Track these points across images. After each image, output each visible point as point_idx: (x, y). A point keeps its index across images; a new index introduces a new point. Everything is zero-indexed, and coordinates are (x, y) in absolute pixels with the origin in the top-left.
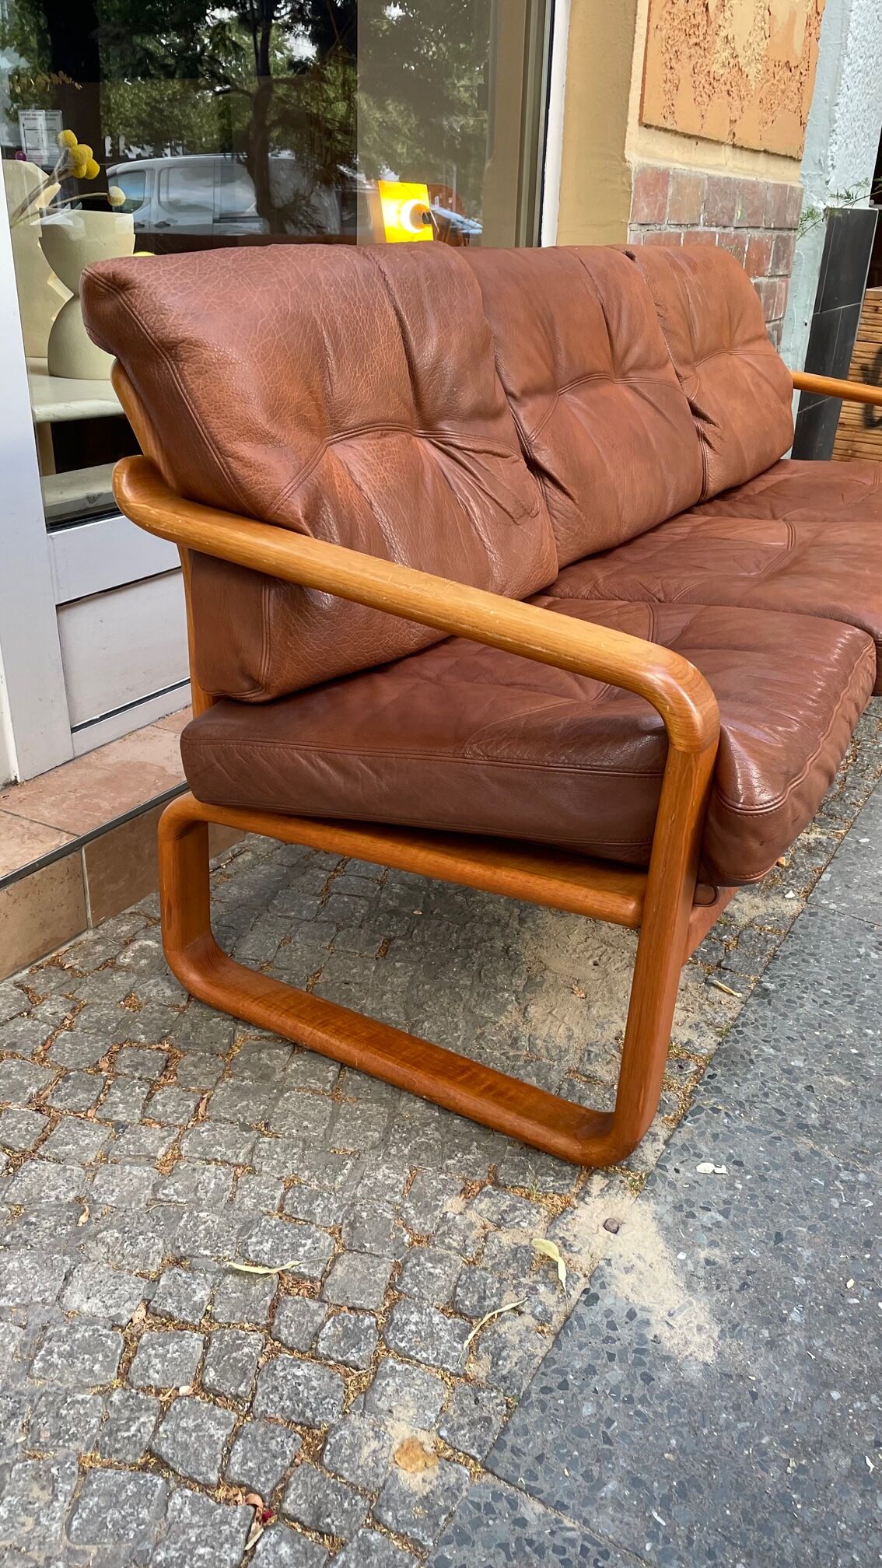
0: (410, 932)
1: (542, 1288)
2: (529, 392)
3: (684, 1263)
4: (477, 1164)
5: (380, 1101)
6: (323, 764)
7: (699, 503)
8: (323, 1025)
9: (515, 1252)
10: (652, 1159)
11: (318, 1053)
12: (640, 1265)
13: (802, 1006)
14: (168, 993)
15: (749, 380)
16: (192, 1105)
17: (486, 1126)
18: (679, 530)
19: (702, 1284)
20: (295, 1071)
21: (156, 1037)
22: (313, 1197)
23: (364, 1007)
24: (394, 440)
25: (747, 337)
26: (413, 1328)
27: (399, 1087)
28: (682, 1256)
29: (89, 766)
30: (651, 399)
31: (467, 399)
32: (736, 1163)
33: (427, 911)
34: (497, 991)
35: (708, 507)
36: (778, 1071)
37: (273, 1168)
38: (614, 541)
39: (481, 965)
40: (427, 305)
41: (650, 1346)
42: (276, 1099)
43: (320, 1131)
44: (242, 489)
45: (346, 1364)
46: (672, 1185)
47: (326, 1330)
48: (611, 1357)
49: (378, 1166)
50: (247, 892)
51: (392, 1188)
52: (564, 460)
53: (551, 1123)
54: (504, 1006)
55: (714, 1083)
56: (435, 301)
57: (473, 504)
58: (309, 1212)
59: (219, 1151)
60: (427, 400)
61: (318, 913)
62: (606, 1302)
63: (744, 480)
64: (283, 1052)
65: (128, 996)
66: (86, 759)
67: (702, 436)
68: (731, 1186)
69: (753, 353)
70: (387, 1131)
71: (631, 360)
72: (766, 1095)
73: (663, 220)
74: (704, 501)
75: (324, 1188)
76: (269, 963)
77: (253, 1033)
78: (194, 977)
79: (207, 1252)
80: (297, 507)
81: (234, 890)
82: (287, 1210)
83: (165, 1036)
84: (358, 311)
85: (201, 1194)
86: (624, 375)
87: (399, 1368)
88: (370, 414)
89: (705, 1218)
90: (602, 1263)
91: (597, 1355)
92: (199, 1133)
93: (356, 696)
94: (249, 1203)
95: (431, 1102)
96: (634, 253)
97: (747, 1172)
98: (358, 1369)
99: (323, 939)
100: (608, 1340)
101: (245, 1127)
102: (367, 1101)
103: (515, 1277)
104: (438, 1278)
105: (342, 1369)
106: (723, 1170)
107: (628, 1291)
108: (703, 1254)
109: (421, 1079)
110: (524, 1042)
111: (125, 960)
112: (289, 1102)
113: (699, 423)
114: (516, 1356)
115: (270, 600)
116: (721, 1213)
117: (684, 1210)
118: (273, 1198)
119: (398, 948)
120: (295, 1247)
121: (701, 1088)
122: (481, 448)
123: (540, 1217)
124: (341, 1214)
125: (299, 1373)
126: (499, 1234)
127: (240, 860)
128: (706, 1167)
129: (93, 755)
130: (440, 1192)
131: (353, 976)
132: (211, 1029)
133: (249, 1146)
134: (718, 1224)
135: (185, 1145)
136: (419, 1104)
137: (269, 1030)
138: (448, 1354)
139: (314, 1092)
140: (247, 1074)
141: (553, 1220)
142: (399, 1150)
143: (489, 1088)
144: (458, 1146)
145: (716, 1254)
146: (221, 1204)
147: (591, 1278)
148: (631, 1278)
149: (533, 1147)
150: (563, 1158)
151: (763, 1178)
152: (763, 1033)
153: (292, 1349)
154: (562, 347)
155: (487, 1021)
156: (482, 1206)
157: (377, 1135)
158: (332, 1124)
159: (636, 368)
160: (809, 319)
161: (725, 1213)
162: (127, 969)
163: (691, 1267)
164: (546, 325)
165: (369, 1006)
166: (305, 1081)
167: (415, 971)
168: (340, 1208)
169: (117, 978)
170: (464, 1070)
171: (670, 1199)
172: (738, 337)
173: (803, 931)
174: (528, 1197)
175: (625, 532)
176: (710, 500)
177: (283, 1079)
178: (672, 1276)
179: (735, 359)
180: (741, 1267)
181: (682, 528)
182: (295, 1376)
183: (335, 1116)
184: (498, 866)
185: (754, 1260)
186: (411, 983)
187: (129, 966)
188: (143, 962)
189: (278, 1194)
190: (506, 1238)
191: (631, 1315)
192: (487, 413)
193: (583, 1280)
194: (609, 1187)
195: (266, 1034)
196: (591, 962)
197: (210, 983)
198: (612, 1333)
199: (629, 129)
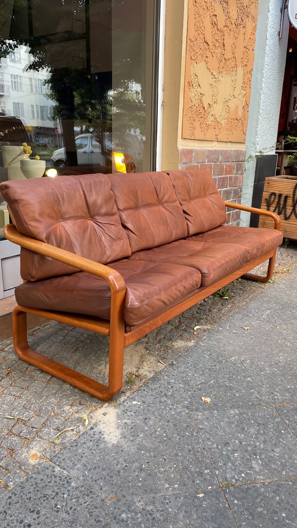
0: (84, 346)
1: (81, 426)
2: (125, 209)
3: (119, 423)
4: (77, 399)
5: (59, 385)
6: (44, 296)
7: (187, 237)
8: (48, 366)
9: (78, 418)
10: (122, 400)
11: (47, 373)
12: (107, 422)
13: (181, 368)
14: (14, 357)
15: (210, 204)
16: (11, 383)
17: (83, 391)
18: (175, 244)
19: (121, 427)
20: (40, 377)
21: (7, 367)
22: (33, 404)
23: (64, 363)
24: (80, 221)
25: (210, 193)
26: (45, 432)
27: (65, 381)
28: (119, 421)
29: (7, 300)
30: (170, 210)
31: (104, 210)
32: (143, 402)
33: (91, 341)
34: (101, 361)
35: (190, 238)
36: (166, 382)
37: (25, 397)
38: (153, 246)
39: (99, 355)
40: (93, 189)
41: (101, 439)
42: (32, 383)
43: (40, 390)
44: (31, 232)
45: (26, 438)
46: (124, 406)
47: (24, 431)
48: (91, 441)
49: (52, 398)
50: (44, 335)
51: (53, 403)
52: (135, 226)
53: (97, 390)
54: (101, 365)
55: (147, 384)
56: (96, 188)
57: (103, 237)
58: (30, 407)
59: (13, 393)
60: (92, 211)
61: (62, 340)
62: (95, 429)
64: (38, 372)
65: (4, 358)
67: (186, 219)
68: (140, 407)
69: (213, 197)
70: (57, 391)
71: (164, 200)
72: (160, 388)
73: (192, 161)
75: (36, 402)
76: (44, 352)
77: (33, 368)
78: (20, 352)
79: (2, 414)
80: (43, 236)
81: (41, 334)
82: (25, 407)
83: (10, 367)
84: (71, 191)
85: (5, 401)
86: (162, 204)
87: (38, 439)
88: (72, 215)
89: (129, 413)
90: (98, 421)
91: (88, 440)
92: (10, 389)
94: (16, 404)
95: (71, 385)
96: (169, 173)
97: (145, 404)
98: (29, 440)
99: (60, 347)
100: (92, 437)
101: (22, 388)
102: (56, 384)
103: (75, 423)
104: (56, 422)
105: (25, 439)
106: (139, 403)
107: (102, 428)
108: (125, 421)
109: (68, 379)
110: (102, 373)
111: (6, 349)
112: (36, 383)
113: (187, 216)
114: (68, 439)
115: (36, 258)
116: (134, 413)
117: (125, 412)
118: (23, 403)
119: (79, 350)
120: (23, 414)
121: (143, 385)
122: (106, 223)
123: (88, 412)
124: (38, 408)
125: (14, 439)
126: (76, 414)
127: (46, 327)
128: (135, 402)
130: (65, 405)
131: (64, 356)
132: (22, 366)
133: (21, 392)
134: (132, 415)
135: (5, 391)
136: (68, 386)
138: (51, 438)
139: (43, 381)
140: (28, 377)
141: (90, 413)
142: (59, 395)
143: (85, 381)
144: (74, 395)
145: (128, 421)
146: (9, 404)
147: (94, 425)
148: (104, 425)
149: (93, 396)
150: (99, 399)
151: (149, 406)
152: (167, 374)
153: (14, 435)
154: (140, 198)
155: (95, 368)
156: (74, 408)
157: (54, 392)
158: (44, 388)
159: (166, 202)
160: (253, 185)
161: (135, 413)
162: (6, 351)
163: (120, 424)
164: (134, 193)
165: (65, 363)
166: (41, 379)
167: (81, 355)
168: (38, 407)
169: (3, 353)
170: (80, 377)
171: (122, 409)
172: (207, 193)
173: (191, 350)
174: (87, 407)
175: (156, 244)
176: (191, 236)
177: (36, 378)
178: (114, 425)
179: (206, 199)
180: (133, 424)
182: (12, 439)
183: (46, 387)
185: (137, 423)
186: (79, 358)
187: (7, 350)
188: (11, 350)
189: (24, 403)
190: (77, 415)
191: (100, 433)
192: (110, 214)
193: (92, 425)
194: (108, 406)
195: (36, 368)
196: (130, 355)
197: (24, 355)
198: (94, 436)
199: (178, 140)
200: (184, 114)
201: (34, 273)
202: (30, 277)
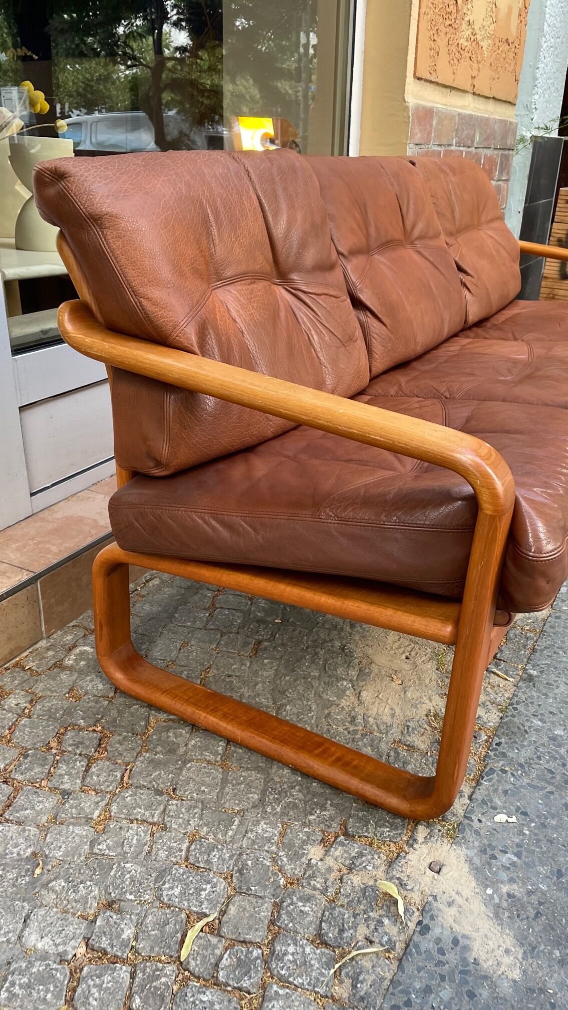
0: (273, 635)
1: (386, 921)
2: (354, 252)
3: (491, 897)
4: (332, 819)
5: (257, 769)
6: (213, 522)
7: (463, 330)
8: (214, 711)
9: (364, 890)
10: (461, 812)
11: (211, 732)
12: (459, 900)
13: (557, 687)
14: (101, 687)
15: (491, 246)
16: (119, 776)
17: (336, 788)
18: (451, 349)
19: (507, 914)
20: (193, 746)
21: (91, 722)
22: (213, 848)
23: (242, 696)
24: (260, 285)
25: (489, 218)
26: (290, 957)
27: (271, 758)
28: (489, 891)
29: (43, 520)
30: (431, 259)
31: (310, 257)
32: (522, 813)
33: (285, 620)
34: (338, 681)
35: (468, 332)
36: (546, 739)
37: (180, 825)
38: (413, 355)
39: (326, 661)
40: (280, 192)
41: (471, 967)
42: (181, 769)
43: (214, 795)
44: (151, 321)
45: (240, 989)
46: (477, 832)
47: (224, 961)
48: (443, 978)
49: (258, 823)
50: (155, 609)
51: (269, 840)
52: (379, 298)
53: (385, 786)
54: (344, 691)
55: (500, 749)
56: (285, 189)
57: (313, 332)
58: (208, 862)
59: (139, 813)
60: (282, 258)
61: (207, 622)
62: (436, 931)
63: (491, 314)
64: (184, 731)
65: (71, 690)
66: (41, 515)
67: (464, 285)
68: (521, 833)
69: (494, 229)
70: (263, 793)
71: (416, 233)
72: (539, 758)
73: (430, 141)
74: (467, 328)
75: (218, 841)
76: (173, 662)
77: (163, 716)
78: (119, 676)
79: (132, 897)
80: (190, 335)
81: (147, 607)
82: (192, 860)
83: (98, 721)
84: (231, 196)
85: (126, 848)
86: (412, 243)
87: (281, 992)
88: (243, 268)
89: (505, 859)
90: (430, 899)
91: (432, 977)
92: (124, 798)
93: (237, 471)
94: (162, 854)
95: (295, 769)
96: (415, 161)
97: (532, 821)
98: (249, 993)
99: (211, 642)
100: (440, 963)
101: (159, 793)
102: (247, 769)
103: (365, 912)
104: (308, 914)
105: (237, 993)
106: (514, 819)
107: (451, 921)
108: (505, 889)
109: (288, 753)
110: (360, 720)
111: (69, 661)
112: (190, 771)
113: (462, 276)
114: (370, 978)
115: (171, 403)
116: (516, 855)
117: (489, 853)
118: (181, 851)
119: (265, 649)
120: (199, 890)
121: (491, 753)
122: (320, 292)
123: (380, 861)
124: (232, 862)
125: (205, 999)
126: (351, 876)
127: (151, 584)
128: (501, 818)
129: (46, 512)
130: (305, 842)
131: (234, 671)
132: (132, 715)
133: (162, 807)
134: (514, 864)
135: (114, 808)
136: (286, 771)
137: (175, 715)
138: (318, 979)
139: (209, 762)
140: (159, 749)
141: (391, 864)
142: (273, 809)
143: (338, 759)
144: (316, 804)
145: (516, 889)
146: (142, 857)
147: (422, 911)
148: (453, 911)
149: (371, 805)
150: (395, 813)
151: (543, 825)
152: (532, 709)
153: (198, 978)
154: (372, 223)
155: (332, 704)
156: (337, 853)
157: (256, 797)
158: (222, 788)
159: (420, 238)
160: (521, 209)
161: (518, 855)
162: (71, 669)
163: (497, 900)
164: (362, 208)
165: (246, 694)
166: (202, 754)
167: (278, 666)
168: (231, 857)
169: (63, 676)
170: (319, 745)
171: (476, 844)
172: (483, 219)
173: (552, 630)
174: (371, 845)
175: (419, 349)
176: (470, 328)
177: (186, 752)
178: (483, 908)
179: (481, 233)
180: (534, 899)
181: (454, 347)
182: (201, 1001)
183: (224, 781)
184: (346, 597)
185: (544, 893)
186: (276, 675)
187: (72, 666)
188: (82, 663)
189: (184, 846)
190: (357, 880)
191: (455, 942)
192: (325, 267)
193: (417, 913)
194: (431, 835)
195: (172, 717)
196: (404, 657)
197: (131, 680)
198: (441, 958)
199: (407, 80)
200: (422, 11)
201: (164, 450)
202: (151, 464)
